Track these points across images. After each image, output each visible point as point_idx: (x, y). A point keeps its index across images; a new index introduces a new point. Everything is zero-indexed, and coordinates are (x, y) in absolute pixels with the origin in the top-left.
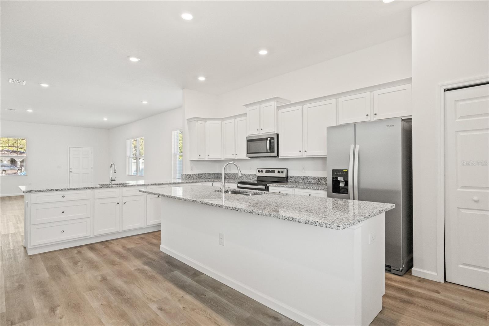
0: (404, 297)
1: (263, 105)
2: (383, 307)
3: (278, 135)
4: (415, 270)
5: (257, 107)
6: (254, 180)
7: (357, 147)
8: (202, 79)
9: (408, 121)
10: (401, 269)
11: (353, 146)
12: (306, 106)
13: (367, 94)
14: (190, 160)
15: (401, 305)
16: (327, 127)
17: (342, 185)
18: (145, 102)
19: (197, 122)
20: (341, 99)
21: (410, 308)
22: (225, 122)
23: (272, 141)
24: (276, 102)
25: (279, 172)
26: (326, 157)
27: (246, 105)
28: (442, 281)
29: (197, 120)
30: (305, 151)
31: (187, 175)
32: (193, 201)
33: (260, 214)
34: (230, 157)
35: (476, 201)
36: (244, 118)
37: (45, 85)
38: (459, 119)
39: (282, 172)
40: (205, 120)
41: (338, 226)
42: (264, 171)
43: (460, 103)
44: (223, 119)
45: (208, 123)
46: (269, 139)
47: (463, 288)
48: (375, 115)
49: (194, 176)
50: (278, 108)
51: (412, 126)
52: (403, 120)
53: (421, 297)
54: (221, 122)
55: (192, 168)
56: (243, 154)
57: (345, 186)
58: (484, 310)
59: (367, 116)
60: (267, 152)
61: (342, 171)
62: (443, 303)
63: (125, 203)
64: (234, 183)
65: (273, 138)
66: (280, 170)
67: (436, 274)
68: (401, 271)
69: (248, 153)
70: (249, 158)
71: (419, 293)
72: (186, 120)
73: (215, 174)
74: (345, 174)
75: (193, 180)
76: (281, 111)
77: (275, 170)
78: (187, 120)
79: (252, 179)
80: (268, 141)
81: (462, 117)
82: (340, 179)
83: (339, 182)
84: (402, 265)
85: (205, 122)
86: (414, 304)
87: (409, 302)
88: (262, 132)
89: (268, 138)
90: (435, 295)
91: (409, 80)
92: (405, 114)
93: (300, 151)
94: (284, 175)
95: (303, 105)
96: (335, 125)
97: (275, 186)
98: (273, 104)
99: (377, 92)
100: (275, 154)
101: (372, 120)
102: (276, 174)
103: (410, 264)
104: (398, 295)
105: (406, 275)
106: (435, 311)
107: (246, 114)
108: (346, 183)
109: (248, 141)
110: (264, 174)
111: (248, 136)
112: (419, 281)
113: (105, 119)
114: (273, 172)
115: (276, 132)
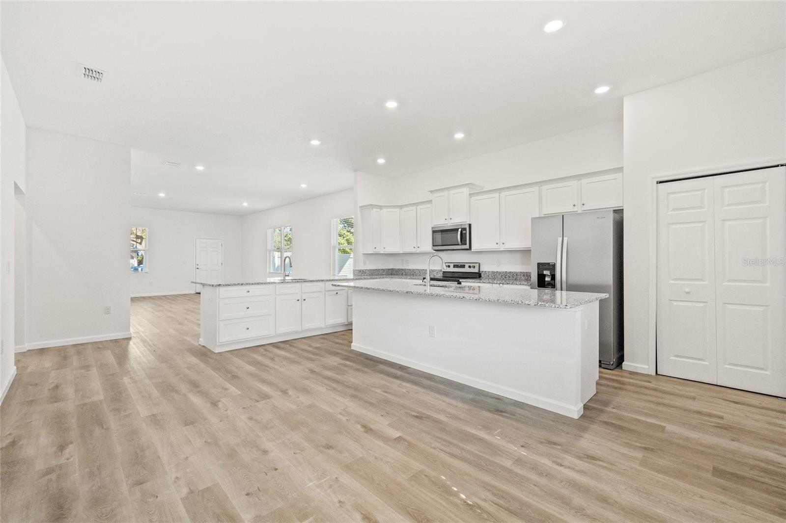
0: (616, 385)
1: (451, 192)
2: (597, 392)
3: (470, 225)
4: (626, 365)
5: (445, 193)
6: (440, 276)
7: (566, 239)
8: (381, 161)
9: (619, 212)
10: (611, 363)
11: (561, 238)
12: (503, 194)
13: (574, 183)
14: (363, 254)
15: (615, 390)
16: (532, 218)
17: (548, 279)
18: (304, 186)
19: (372, 209)
20: (544, 187)
21: (623, 393)
22: (404, 209)
23: (464, 232)
24: (468, 189)
25: (470, 267)
26: (530, 250)
27: (432, 192)
28: (654, 373)
29: (373, 208)
30: (503, 244)
31: (360, 271)
32: (407, 292)
33: (488, 300)
34: (410, 249)
35: (688, 293)
36: (429, 205)
37: (200, 168)
38: (672, 211)
39: (474, 267)
40: (381, 207)
41: (566, 306)
42: (452, 265)
43: (673, 196)
44: (401, 207)
45: (385, 210)
46: (460, 230)
47: (675, 379)
48: (583, 205)
49: (367, 272)
50: (471, 195)
51: (623, 217)
52: (614, 211)
53: (633, 385)
54: (398, 209)
55: (365, 263)
56: (427, 246)
57: (552, 279)
58: (693, 394)
59: (574, 206)
60: (458, 245)
61: (548, 264)
62: (655, 390)
63: (305, 300)
64: (419, 279)
65: (465, 229)
66: (471, 265)
67: (647, 367)
68: (612, 365)
69: (433, 246)
70: (435, 251)
71: (630, 382)
72: (359, 209)
73: (389, 269)
74: (552, 267)
75: (365, 277)
76: (474, 198)
77: (465, 265)
78: (360, 207)
79: (435, 275)
80: (459, 233)
81: (674, 210)
82: (545, 272)
83: (544, 276)
84: (613, 360)
85: (381, 209)
86: (626, 390)
87: (620, 389)
88: (452, 221)
89: (458, 229)
90: (647, 384)
91: (621, 169)
92: (616, 204)
93: (497, 244)
94: (476, 270)
95: (501, 193)
96: (538, 216)
97: (469, 282)
98: (466, 191)
99: (584, 181)
100: (467, 246)
101: (580, 212)
102: (467, 270)
103: (621, 359)
104: (610, 383)
105: (616, 370)
106: (646, 395)
107: (431, 201)
108: (553, 277)
109: (434, 232)
110: (452, 269)
111: (433, 226)
112: (630, 374)
113: (245, 204)
114: (463, 266)
115: (468, 223)
